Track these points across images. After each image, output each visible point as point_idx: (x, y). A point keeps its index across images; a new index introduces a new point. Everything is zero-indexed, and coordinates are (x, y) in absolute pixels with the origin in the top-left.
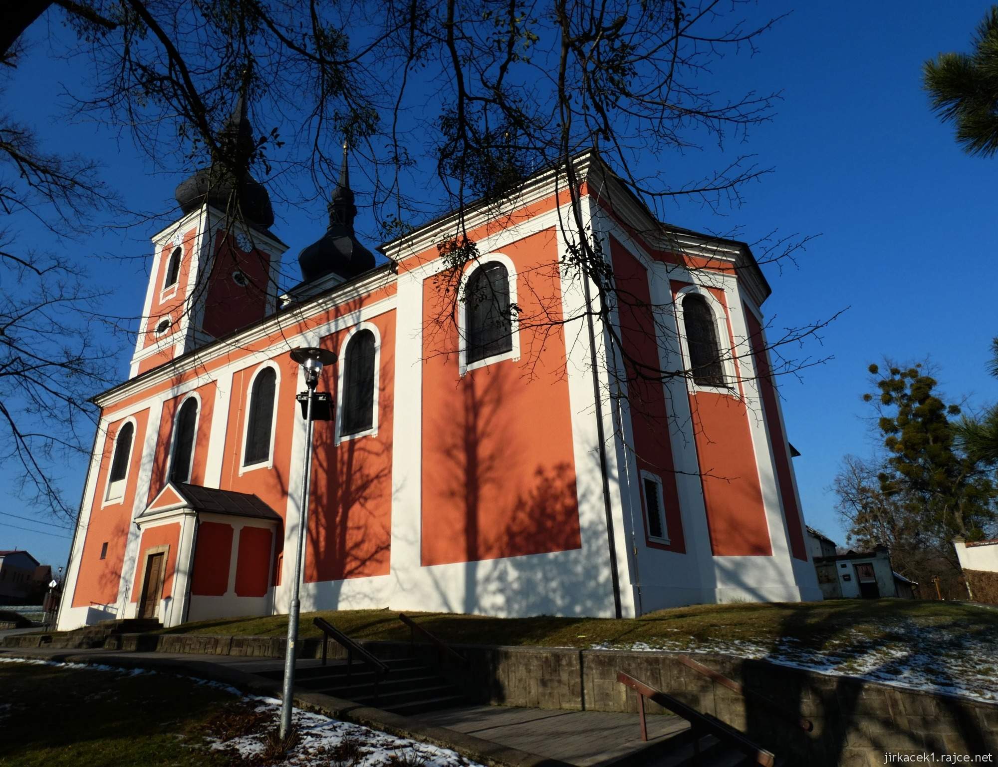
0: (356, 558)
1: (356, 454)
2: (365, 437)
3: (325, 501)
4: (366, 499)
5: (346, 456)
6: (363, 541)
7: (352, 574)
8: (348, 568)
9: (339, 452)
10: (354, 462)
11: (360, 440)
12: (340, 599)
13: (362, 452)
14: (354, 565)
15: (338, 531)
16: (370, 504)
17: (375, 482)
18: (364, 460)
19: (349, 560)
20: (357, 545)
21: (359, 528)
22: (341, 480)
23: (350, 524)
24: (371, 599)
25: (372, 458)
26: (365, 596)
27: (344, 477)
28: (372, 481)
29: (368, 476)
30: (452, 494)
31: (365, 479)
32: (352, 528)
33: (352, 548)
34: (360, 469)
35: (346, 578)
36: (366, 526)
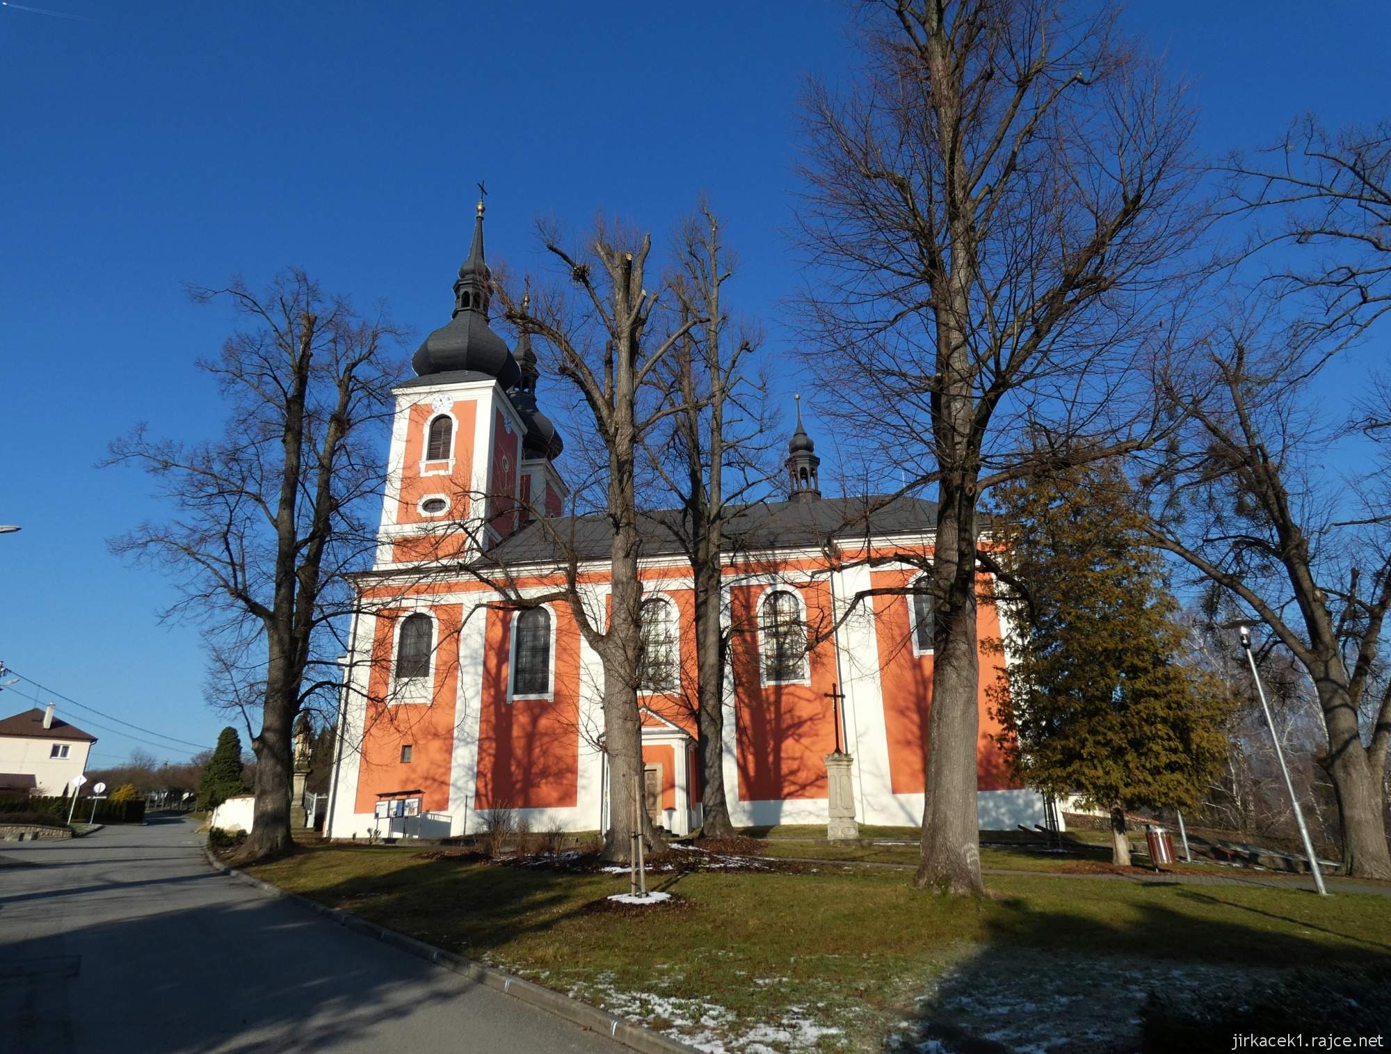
0: (794, 783)
1: (784, 698)
2: (794, 685)
3: (749, 732)
4: (800, 736)
5: (772, 698)
6: (798, 770)
7: (791, 795)
8: (786, 791)
9: (764, 693)
10: (783, 704)
11: (787, 686)
12: (782, 814)
13: (791, 697)
14: (793, 788)
15: (771, 759)
16: (805, 741)
17: (809, 723)
18: (795, 704)
19: (786, 784)
20: (793, 773)
21: (794, 759)
22: (768, 717)
23: (783, 755)
24: (818, 816)
25: (804, 703)
26: (810, 813)
27: (773, 716)
28: (805, 721)
29: (799, 717)
30: (908, 743)
31: (796, 720)
32: (789, 758)
33: (788, 775)
34: (791, 711)
35: (785, 798)
36: (801, 758)
